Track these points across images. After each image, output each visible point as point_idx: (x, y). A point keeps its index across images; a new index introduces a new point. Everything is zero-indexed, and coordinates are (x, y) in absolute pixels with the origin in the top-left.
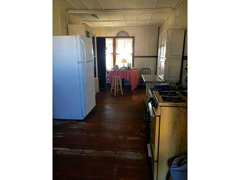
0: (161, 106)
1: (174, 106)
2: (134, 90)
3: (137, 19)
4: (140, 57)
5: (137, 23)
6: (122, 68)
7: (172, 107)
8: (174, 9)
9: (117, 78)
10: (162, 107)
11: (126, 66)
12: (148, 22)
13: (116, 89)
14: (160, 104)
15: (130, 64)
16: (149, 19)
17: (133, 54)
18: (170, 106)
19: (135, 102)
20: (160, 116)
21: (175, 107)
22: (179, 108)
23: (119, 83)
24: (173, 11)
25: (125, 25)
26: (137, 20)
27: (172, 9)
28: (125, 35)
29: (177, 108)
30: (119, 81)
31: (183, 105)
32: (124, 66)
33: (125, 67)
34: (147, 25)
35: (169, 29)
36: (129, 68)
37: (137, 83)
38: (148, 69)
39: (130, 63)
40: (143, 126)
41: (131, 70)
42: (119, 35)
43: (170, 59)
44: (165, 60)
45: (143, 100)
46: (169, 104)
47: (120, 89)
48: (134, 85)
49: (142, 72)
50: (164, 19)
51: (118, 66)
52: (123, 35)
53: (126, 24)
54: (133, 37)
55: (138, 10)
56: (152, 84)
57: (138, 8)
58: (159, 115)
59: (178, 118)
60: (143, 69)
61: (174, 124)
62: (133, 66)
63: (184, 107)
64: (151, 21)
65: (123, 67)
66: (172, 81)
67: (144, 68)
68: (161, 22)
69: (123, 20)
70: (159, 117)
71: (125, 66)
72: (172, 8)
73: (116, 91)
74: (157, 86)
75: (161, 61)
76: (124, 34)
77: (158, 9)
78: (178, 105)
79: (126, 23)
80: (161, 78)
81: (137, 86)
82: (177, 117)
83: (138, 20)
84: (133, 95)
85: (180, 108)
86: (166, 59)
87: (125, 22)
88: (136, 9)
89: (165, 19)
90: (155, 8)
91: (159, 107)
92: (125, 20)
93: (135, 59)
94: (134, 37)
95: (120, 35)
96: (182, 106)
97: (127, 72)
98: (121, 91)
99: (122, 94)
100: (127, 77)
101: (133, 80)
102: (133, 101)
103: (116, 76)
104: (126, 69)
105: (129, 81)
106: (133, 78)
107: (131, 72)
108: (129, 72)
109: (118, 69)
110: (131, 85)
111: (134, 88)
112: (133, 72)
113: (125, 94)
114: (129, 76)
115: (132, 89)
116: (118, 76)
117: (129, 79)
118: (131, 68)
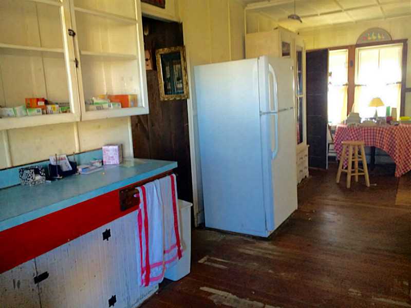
2: (403, 176)
6: (371, 119)
9: (354, 146)
11: (382, 114)
13: (353, 172)
17: (403, 83)
19: (402, 207)
25: (380, 15)
28: (381, 38)
30: (360, 153)
32: (376, 115)
33: (380, 118)
36: (389, 119)
39: (395, 107)
42: (365, 39)
47: (363, 172)
48: (403, 162)
51: (361, 116)
52: (374, 38)
53: (383, 12)
54: (404, 42)
62: (402, 114)
65: (372, 116)
69: (376, 3)
71: (379, 115)
76: (377, 36)
79: (384, 9)
84: (399, 190)
87: (381, 8)
92: (380, 4)
93: (408, 95)
94: (406, 40)
95: (367, 40)
97: (384, 130)
98: (365, 176)
99: (368, 185)
100: (383, 143)
101: (401, 150)
102: (398, 206)
103: (352, 139)
104: (380, 123)
105: (390, 152)
106: (400, 146)
107: (397, 130)
108: (390, 130)
109: (360, 122)
110: (395, 162)
111: (402, 171)
112: (401, 129)
113: (375, 185)
114: (390, 141)
115: (396, 172)
116: (358, 139)
117: (390, 148)
118: (396, 119)
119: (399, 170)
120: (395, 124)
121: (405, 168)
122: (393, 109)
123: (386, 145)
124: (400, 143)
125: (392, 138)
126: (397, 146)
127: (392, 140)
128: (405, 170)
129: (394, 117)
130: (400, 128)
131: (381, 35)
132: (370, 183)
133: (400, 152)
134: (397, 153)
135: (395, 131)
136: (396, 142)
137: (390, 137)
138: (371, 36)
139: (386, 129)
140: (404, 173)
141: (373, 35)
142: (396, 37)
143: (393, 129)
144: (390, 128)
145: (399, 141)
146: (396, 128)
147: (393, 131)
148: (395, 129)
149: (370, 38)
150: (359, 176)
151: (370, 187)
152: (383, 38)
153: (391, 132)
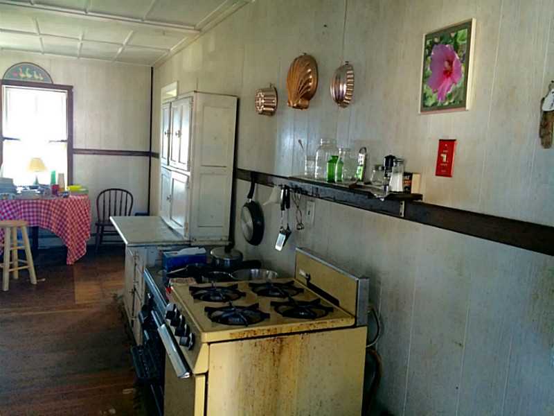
0: (209, 344)
1: (245, 336)
2: (76, 262)
3: (83, 36)
4: (94, 154)
5: (84, 46)
6: (32, 188)
7: (240, 341)
8: (200, 30)
9: (12, 228)
10: (212, 345)
11: (46, 180)
12: (120, 50)
13: (11, 267)
14: (207, 337)
15: (61, 176)
16: (124, 43)
17: (70, 141)
18: (234, 338)
19: (84, 306)
20: (206, 374)
21: (247, 338)
22: (258, 340)
23: (19, 245)
24: (196, 35)
25: (39, 47)
26: (83, 39)
27: (195, 29)
28: (38, 78)
29: (253, 341)
30: (19, 237)
31: (269, 330)
32: (37, 182)
33: (43, 186)
34: (116, 57)
35: (195, 92)
36: (56, 189)
37: (87, 239)
38: (125, 193)
39: (62, 172)
40: (127, 391)
41: (65, 197)
42: (16, 75)
43: (201, 174)
44: (186, 177)
45: (115, 296)
46: (231, 334)
47: (26, 265)
48: (76, 244)
49: (104, 201)
50: (169, 50)
51: (16, 183)
52: (29, 76)
53: (42, 45)
54: (69, 89)
55: (89, 13)
56: (152, 249)
57: (90, 7)
58: (205, 371)
59: (257, 369)
60: (107, 193)
61: (246, 390)
62: (70, 183)
63: (271, 336)
64: (128, 49)
65: (32, 184)
66: (208, 238)
67: (109, 190)
68: (161, 55)
69: (35, 31)
70: (204, 378)
71: (41, 182)
72: (194, 26)
73: (11, 273)
74: (170, 258)
75: (172, 177)
76: (32, 74)
77: (154, 23)
78: (255, 331)
79: (44, 41)
80: (173, 227)
81: (88, 247)
82: (254, 368)
83: (85, 38)
84: (75, 283)
85: (261, 340)
86: (192, 175)
87: (41, 39)
88: (85, 11)
89: (172, 49)
90: (144, 17)
91: (205, 346)
92: (40, 34)
93: (77, 157)
94: (72, 87)
95: (19, 77)
96: (266, 334)
97: (51, 204)
98: (30, 270)
99: (34, 281)
100: (51, 222)
101: (73, 229)
102: (79, 306)
103: (5, 218)
104: (44, 194)
105: (60, 232)
106: (72, 224)
107: (67, 204)
108: (59, 204)
109: (15, 192)
110: (67, 245)
111: (76, 257)
112: (73, 203)
113: (44, 280)
114: (60, 218)
115: (68, 259)
116: (14, 217)
117: (59, 227)
118: (64, 189)
119: (71, 256)
120: (64, 194)
121: (79, 252)
122: (60, 175)
123: (54, 224)
124: (72, 221)
125: (62, 215)
126: (68, 225)
127: (62, 217)
128: (79, 254)
129: (61, 187)
130: (71, 201)
131: (38, 74)
132: (37, 279)
133: (72, 232)
134: (68, 234)
135: (65, 205)
136: (67, 219)
137: (59, 213)
138: (24, 72)
139: (54, 203)
140: (77, 259)
141: (27, 73)
142: (59, 81)
143: (62, 203)
144: (59, 201)
145: (70, 218)
146: (67, 201)
147: (63, 205)
148: (65, 202)
149: (22, 75)
150: (19, 271)
151: (37, 285)
152: (42, 78)
153: (60, 206)
